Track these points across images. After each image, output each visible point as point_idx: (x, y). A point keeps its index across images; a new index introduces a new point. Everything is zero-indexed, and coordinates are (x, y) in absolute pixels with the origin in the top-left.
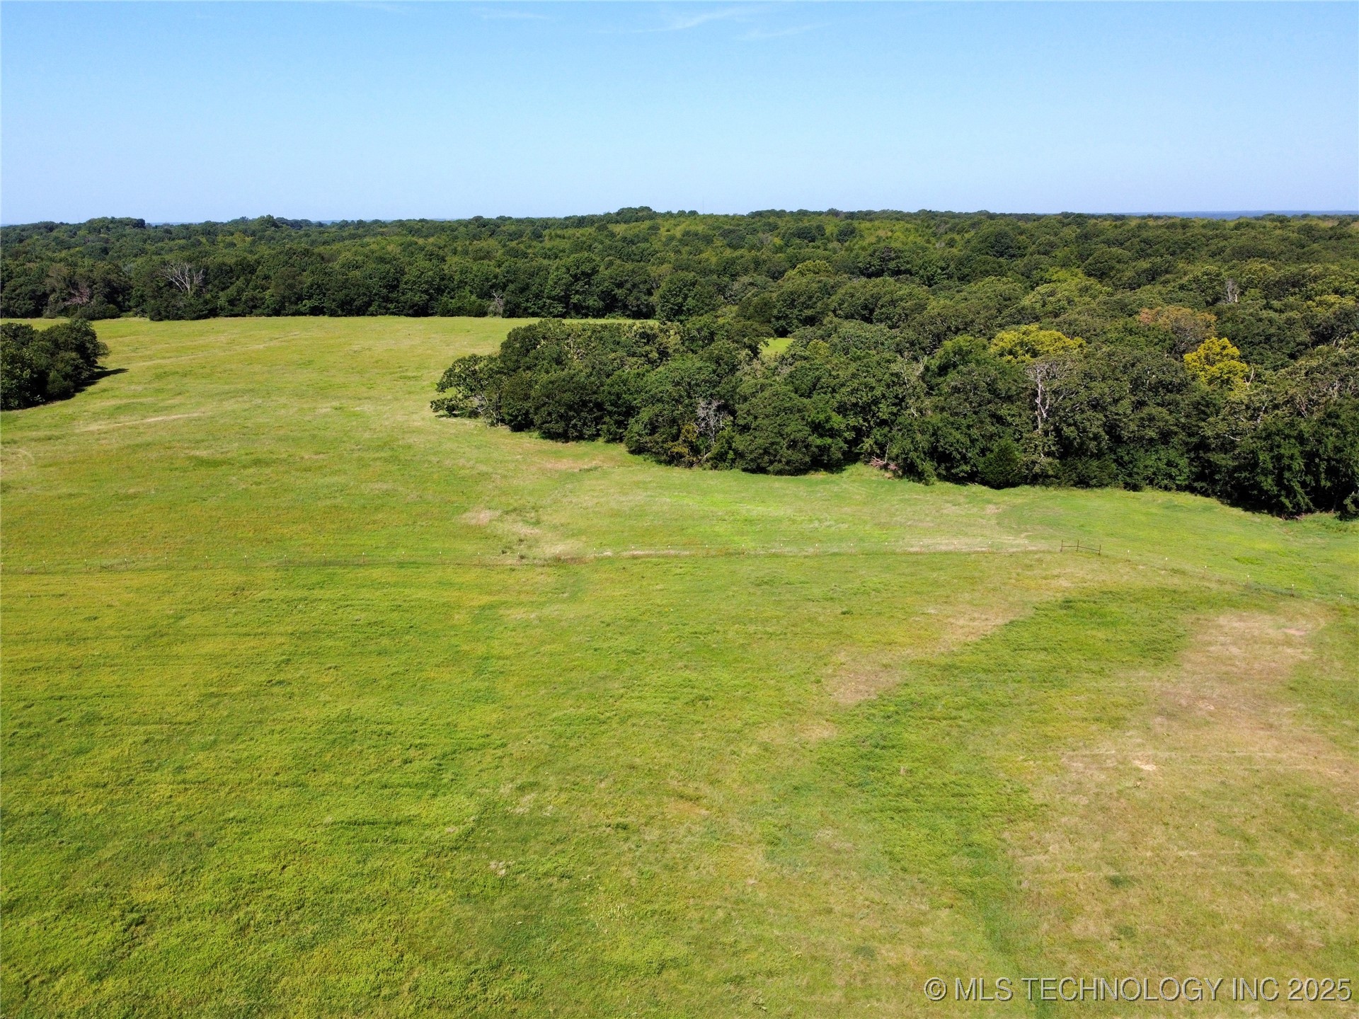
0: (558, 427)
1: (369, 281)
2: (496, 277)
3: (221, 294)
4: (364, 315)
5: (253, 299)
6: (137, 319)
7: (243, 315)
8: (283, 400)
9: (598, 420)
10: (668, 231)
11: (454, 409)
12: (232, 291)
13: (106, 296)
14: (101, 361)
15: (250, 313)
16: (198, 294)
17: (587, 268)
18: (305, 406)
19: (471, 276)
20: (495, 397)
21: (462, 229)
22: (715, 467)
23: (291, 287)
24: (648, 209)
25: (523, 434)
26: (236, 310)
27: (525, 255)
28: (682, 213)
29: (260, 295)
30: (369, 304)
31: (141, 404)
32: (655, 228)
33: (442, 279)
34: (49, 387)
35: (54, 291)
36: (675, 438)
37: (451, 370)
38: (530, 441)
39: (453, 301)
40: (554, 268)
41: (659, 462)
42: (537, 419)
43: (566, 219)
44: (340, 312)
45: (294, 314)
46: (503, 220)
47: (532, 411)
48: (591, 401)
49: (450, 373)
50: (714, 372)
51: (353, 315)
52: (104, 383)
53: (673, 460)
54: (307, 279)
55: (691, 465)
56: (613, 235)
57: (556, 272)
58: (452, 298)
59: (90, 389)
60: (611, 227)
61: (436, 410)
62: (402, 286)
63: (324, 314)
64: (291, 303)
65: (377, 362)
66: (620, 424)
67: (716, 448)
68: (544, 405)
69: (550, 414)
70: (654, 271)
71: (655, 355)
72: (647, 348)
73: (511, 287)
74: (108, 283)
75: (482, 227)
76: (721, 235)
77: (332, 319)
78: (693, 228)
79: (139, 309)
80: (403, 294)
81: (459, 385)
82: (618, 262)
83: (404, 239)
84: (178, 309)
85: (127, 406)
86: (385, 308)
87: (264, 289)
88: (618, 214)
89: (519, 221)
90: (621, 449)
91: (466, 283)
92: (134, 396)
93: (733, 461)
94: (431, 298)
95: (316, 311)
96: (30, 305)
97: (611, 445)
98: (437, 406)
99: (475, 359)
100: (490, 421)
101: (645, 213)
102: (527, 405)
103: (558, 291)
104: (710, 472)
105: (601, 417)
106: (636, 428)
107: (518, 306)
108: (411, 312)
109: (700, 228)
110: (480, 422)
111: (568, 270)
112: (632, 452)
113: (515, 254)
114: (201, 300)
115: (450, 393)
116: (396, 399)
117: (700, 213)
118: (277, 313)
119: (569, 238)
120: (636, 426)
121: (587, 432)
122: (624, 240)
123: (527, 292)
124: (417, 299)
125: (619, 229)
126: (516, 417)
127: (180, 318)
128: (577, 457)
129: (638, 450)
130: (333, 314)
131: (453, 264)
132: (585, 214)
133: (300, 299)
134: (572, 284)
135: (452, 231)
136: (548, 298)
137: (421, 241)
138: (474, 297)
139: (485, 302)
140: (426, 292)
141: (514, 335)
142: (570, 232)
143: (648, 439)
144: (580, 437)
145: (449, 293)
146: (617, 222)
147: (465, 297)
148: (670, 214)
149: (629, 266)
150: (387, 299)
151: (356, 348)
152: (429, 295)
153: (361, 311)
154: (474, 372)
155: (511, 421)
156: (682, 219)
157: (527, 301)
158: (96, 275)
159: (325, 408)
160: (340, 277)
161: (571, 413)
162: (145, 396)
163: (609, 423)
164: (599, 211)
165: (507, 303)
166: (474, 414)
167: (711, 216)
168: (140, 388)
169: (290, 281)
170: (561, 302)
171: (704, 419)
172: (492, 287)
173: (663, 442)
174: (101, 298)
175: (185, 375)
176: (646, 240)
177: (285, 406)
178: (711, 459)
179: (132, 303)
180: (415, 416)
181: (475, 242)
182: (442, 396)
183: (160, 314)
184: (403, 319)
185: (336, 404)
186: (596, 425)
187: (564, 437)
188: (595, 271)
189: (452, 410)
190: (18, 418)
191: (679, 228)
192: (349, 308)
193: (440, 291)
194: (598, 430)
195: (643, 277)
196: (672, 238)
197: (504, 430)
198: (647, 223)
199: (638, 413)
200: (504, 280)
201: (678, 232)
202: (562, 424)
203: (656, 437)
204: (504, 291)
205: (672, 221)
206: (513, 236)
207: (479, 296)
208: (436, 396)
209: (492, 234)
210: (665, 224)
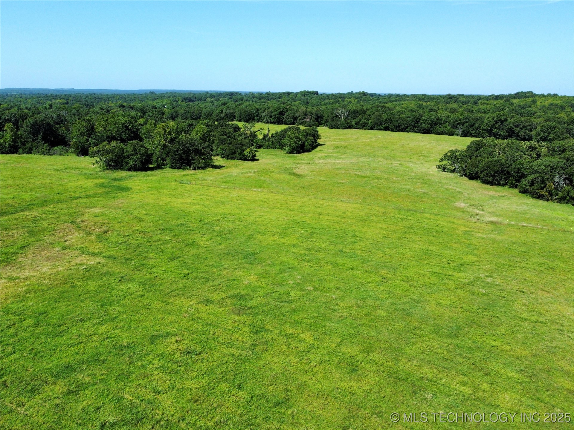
0: (490, 179)
1: (408, 119)
2: (460, 120)
3: (353, 120)
4: (404, 132)
5: (364, 123)
6: (324, 128)
7: (360, 129)
8: (380, 159)
9: (507, 179)
10: (541, 103)
11: (445, 169)
12: (357, 119)
13: (315, 119)
14: (318, 141)
15: (362, 128)
16: (345, 120)
17: (502, 118)
18: (388, 162)
19: (450, 119)
20: (464, 166)
21: (442, 99)
22: (559, 202)
23: (378, 119)
24: (531, 92)
25: (474, 181)
26: (358, 127)
27: (472, 112)
28: (549, 95)
29: (367, 122)
30: (407, 128)
31: (333, 156)
32: (534, 102)
33: (437, 120)
34: (305, 148)
35: (299, 116)
36: (542, 188)
37: (446, 154)
38: (476, 183)
39: (441, 129)
40: (487, 117)
41: (533, 197)
42: (481, 176)
43: (490, 96)
44: (395, 130)
45: (378, 130)
47: (479, 172)
48: (505, 171)
50: (565, 164)
51: (400, 131)
52: (319, 148)
53: (540, 197)
54: (384, 117)
55: (547, 200)
56: (512, 104)
57: (488, 119)
58: (440, 127)
59: (316, 150)
60: (511, 100)
61: (438, 168)
62: (421, 121)
63: (389, 130)
64: (378, 125)
65: (412, 149)
66: (517, 181)
67: (561, 194)
68: (486, 170)
69: (487, 174)
70: (534, 120)
71: (535, 156)
72: (532, 152)
73: (467, 124)
74: (317, 115)
75: (451, 98)
76: (570, 106)
77: (392, 132)
78: (554, 102)
79: (325, 124)
80: (421, 124)
81: (449, 160)
82: (517, 116)
83: (417, 103)
84: (339, 125)
85: (329, 156)
86: (413, 129)
87: (369, 119)
88: (516, 94)
89: (467, 96)
90: (516, 191)
91: (447, 122)
92: (330, 153)
93: (568, 201)
94: (432, 127)
95: (386, 129)
96: (292, 121)
97: (511, 189)
98: (439, 167)
99: (456, 151)
100: (460, 174)
101: (530, 94)
102: (477, 170)
103: (487, 127)
104: (557, 204)
105: (509, 177)
106: (525, 183)
107: (468, 133)
108: (423, 132)
109: (559, 102)
110: (455, 175)
111: (493, 118)
112: (520, 192)
113: (468, 110)
114: (346, 123)
115: (445, 162)
116: (421, 163)
117: (560, 95)
118: (372, 129)
119: (491, 104)
120: (524, 182)
121: (502, 183)
122: (519, 106)
123: (473, 127)
124: (426, 127)
125: (516, 101)
126: (472, 174)
127: (339, 128)
128: (496, 191)
129: (524, 191)
130: (392, 130)
131: (442, 114)
132: (499, 94)
133: (381, 124)
134: (494, 124)
135: (438, 100)
137: (424, 104)
138: (449, 128)
139: (454, 130)
140: (430, 124)
141: (472, 143)
142: (491, 102)
143: (529, 187)
144: (498, 184)
145: (439, 125)
146: (515, 98)
147: (446, 127)
148: (543, 95)
149: (523, 119)
150: (414, 126)
151: (403, 144)
152: (431, 125)
153: (403, 130)
154: (456, 156)
155: (469, 175)
156: (549, 98)
157: (473, 130)
158: (314, 112)
159: (395, 163)
160: (397, 117)
161: (496, 174)
162: (333, 154)
163: (512, 180)
164: (506, 93)
165: (464, 131)
166: (453, 171)
167: (565, 97)
168: (331, 151)
169: (378, 117)
170: (488, 132)
171: (557, 182)
172: (458, 124)
173: (536, 189)
174: (314, 120)
175: (344, 148)
176: (530, 107)
177: (381, 161)
178: (558, 198)
179: (323, 122)
180: (429, 170)
181: (447, 105)
182: (441, 163)
183: (332, 126)
184: (419, 134)
185: (400, 163)
187: (491, 183)
188: (506, 120)
189: (444, 169)
190: (296, 157)
191: (547, 102)
192: (400, 128)
193: (436, 124)
194: (506, 183)
195: (529, 123)
196: (544, 107)
197: (466, 179)
198: (530, 99)
199: (527, 177)
200: (464, 121)
201: (547, 103)
202: (492, 178)
203: (534, 187)
204: (463, 126)
205: (544, 99)
206: (465, 103)
207: (452, 127)
208: (438, 163)
209: (455, 101)
210: (540, 99)
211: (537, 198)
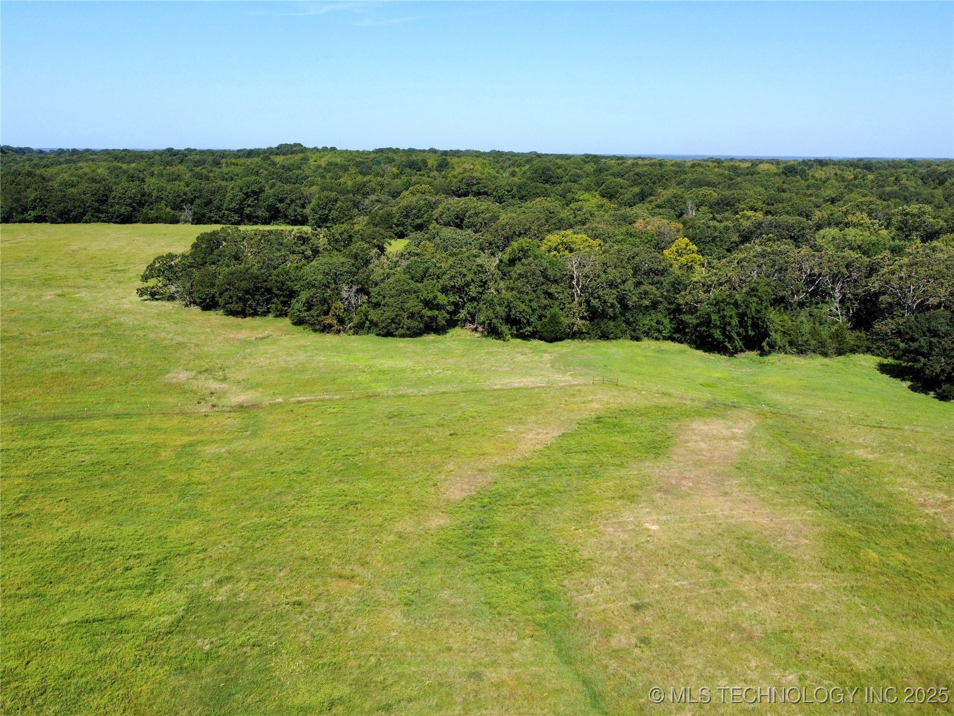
0: (238, 307)
1: (83, 197)
2: (185, 194)
4: (79, 222)
9: (268, 301)
10: (315, 161)
11: (155, 295)
17: (255, 188)
18: (33, 294)
19: (166, 193)
20: (188, 285)
21: (157, 157)
22: (356, 333)
23: (18, 200)
24: (300, 145)
25: (211, 312)
27: (207, 178)
28: (325, 149)
30: (84, 214)
32: (305, 160)
33: (143, 195)
36: (326, 313)
37: (151, 265)
38: (216, 317)
39: (152, 212)
40: (230, 187)
41: (315, 331)
42: (221, 301)
43: (239, 151)
44: (59, 220)
45: (20, 222)
46: (190, 151)
47: (217, 295)
48: (262, 287)
49: (151, 267)
50: (353, 265)
51: (70, 222)
53: (326, 329)
54: (32, 195)
55: (338, 332)
56: (274, 164)
57: (232, 191)
58: (151, 210)
60: (272, 157)
61: (141, 295)
62: (110, 201)
63: (46, 221)
64: (18, 213)
65: (92, 259)
66: (284, 303)
67: (356, 319)
68: (227, 290)
69: (231, 297)
70: (306, 190)
71: (309, 253)
72: (303, 247)
73: (198, 201)
75: (172, 156)
76: (354, 165)
77: (53, 225)
78: (333, 160)
80: (112, 206)
81: (159, 276)
82: (279, 184)
83: (111, 165)
86: (97, 217)
88: (278, 148)
89: (202, 152)
90: (286, 322)
91: (162, 198)
93: (369, 328)
94: (134, 210)
95: (39, 219)
97: (279, 319)
98: (141, 292)
99: (171, 256)
100: (184, 303)
101: (298, 148)
102: (213, 291)
103: (234, 205)
104: (353, 337)
105: (271, 299)
107: (203, 216)
108: (118, 220)
109: (339, 160)
110: (177, 304)
111: (241, 189)
112: (294, 324)
113: (199, 177)
115: (152, 282)
116: (109, 287)
117: (339, 148)
118: (7, 221)
119: (241, 165)
120: (297, 305)
121: (260, 310)
122: (283, 167)
123: (210, 206)
124: (123, 210)
125: (279, 159)
126: (205, 299)
128: (253, 329)
129: (299, 322)
130: (54, 221)
131: (151, 184)
132: (253, 148)
133: (25, 210)
134: (245, 199)
136: (226, 210)
137: (124, 166)
138: (168, 209)
139: (178, 213)
140: (130, 205)
141: (201, 238)
142: (242, 161)
143: (306, 314)
144: (255, 314)
145: (148, 206)
146: (277, 154)
147: (161, 209)
148: (316, 149)
149: (288, 187)
150: (98, 210)
151: (73, 248)
152: (132, 207)
153: (77, 220)
154: (171, 267)
155: (201, 303)
156: (326, 153)
157: (211, 212)
159: (49, 295)
160: (59, 193)
161: (247, 296)
163: (276, 303)
165: (195, 213)
166: (172, 298)
167: (346, 151)
169: (17, 196)
170: (237, 213)
171: (347, 299)
172: (182, 201)
173: (317, 316)
176: (300, 168)
177: (15, 294)
178: (354, 327)
180: (124, 300)
181: (168, 167)
182: (146, 285)
184: (112, 225)
185: (59, 292)
186: (267, 304)
187: (242, 314)
188: (262, 190)
189: (154, 295)
191: (323, 159)
192: (67, 217)
193: (141, 204)
194: (269, 308)
195: (298, 195)
196: (319, 167)
197: (196, 309)
198: (300, 156)
199: (298, 295)
200: (192, 197)
201: (323, 162)
202: (241, 304)
203: (312, 312)
204: (192, 204)
205: (318, 154)
206: (197, 163)
207: (173, 209)
208: (141, 285)
209: (182, 162)
210: (313, 156)
211: (322, 331)
